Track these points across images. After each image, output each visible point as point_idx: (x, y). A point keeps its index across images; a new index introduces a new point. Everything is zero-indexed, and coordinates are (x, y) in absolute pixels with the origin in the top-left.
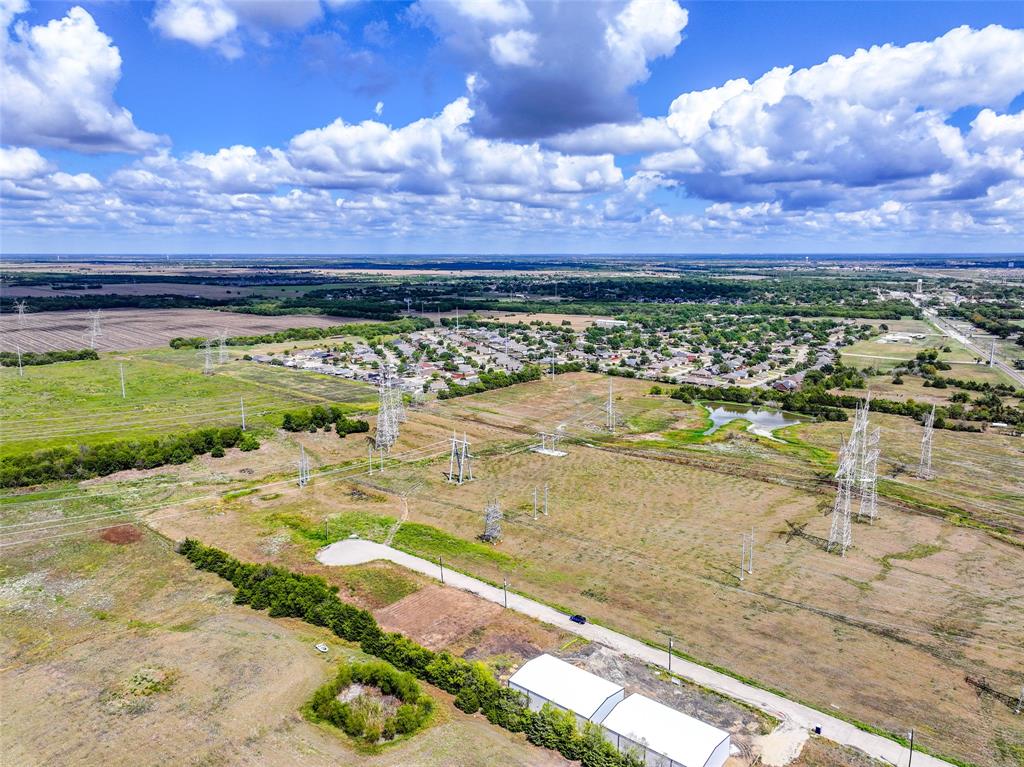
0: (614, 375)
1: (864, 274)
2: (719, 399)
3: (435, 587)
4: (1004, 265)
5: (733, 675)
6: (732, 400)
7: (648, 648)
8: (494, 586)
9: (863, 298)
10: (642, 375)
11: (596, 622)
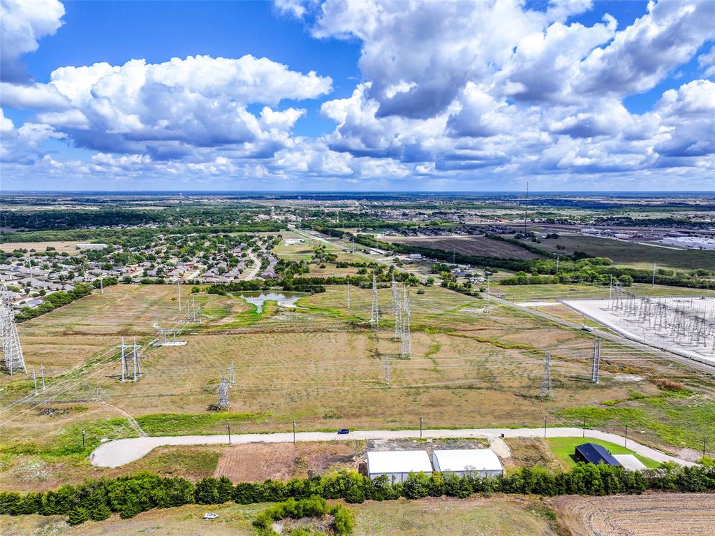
0: (148, 284)
1: (227, 204)
2: (240, 290)
3: (228, 449)
4: (295, 198)
5: (445, 428)
6: (250, 289)
7: (394, 432)
8: (267, 433)
9: (248, 220)
10: (171, 281)
11: (353, 430)
